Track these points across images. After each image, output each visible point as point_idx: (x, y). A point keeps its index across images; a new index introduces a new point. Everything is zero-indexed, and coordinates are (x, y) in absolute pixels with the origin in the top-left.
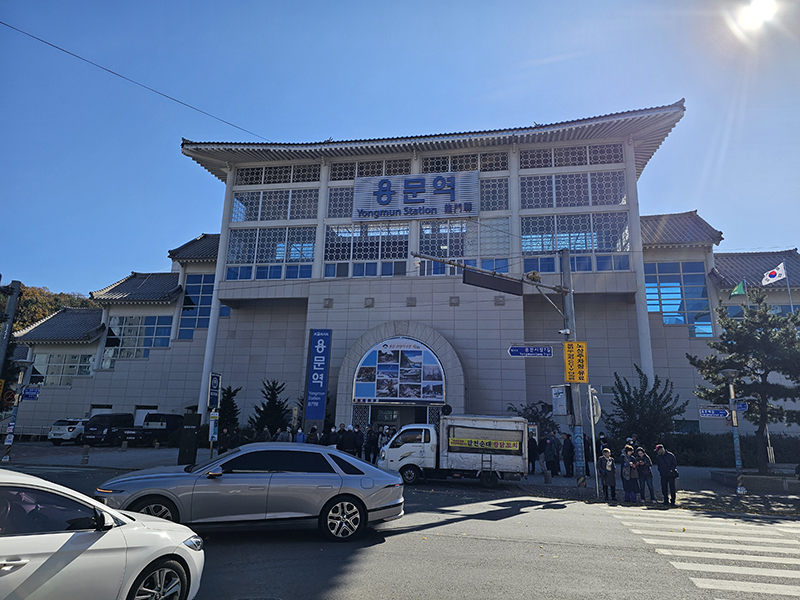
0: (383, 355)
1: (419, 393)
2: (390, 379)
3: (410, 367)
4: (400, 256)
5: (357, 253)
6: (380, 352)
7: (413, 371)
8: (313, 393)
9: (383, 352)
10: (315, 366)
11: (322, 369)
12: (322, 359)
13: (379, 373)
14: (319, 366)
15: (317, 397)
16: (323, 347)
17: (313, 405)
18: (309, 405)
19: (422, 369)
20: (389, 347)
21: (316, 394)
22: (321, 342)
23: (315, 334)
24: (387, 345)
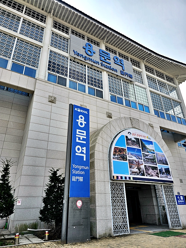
0: (129, 140)
1: (158, 174)
2: (137, 160)
3: (148, 152)
4: (99, 87)
5: (72, 75)
6: (127, 137)
7: (150, 155)
8: (77, 167)
9: (129, 137)
10: (77, 138)
11: (85, 142)
12: (84, 133)
13: (129, 154)
14: (81, 139)
15: (81, 170)
16: (84, 123)
17: (78, 179)
18: (73, 180)
19: (155, 155)
20: (132, 135)
21: (81, 167)
22: (81, 118)
23: (76, 109)
24: (131, 133)
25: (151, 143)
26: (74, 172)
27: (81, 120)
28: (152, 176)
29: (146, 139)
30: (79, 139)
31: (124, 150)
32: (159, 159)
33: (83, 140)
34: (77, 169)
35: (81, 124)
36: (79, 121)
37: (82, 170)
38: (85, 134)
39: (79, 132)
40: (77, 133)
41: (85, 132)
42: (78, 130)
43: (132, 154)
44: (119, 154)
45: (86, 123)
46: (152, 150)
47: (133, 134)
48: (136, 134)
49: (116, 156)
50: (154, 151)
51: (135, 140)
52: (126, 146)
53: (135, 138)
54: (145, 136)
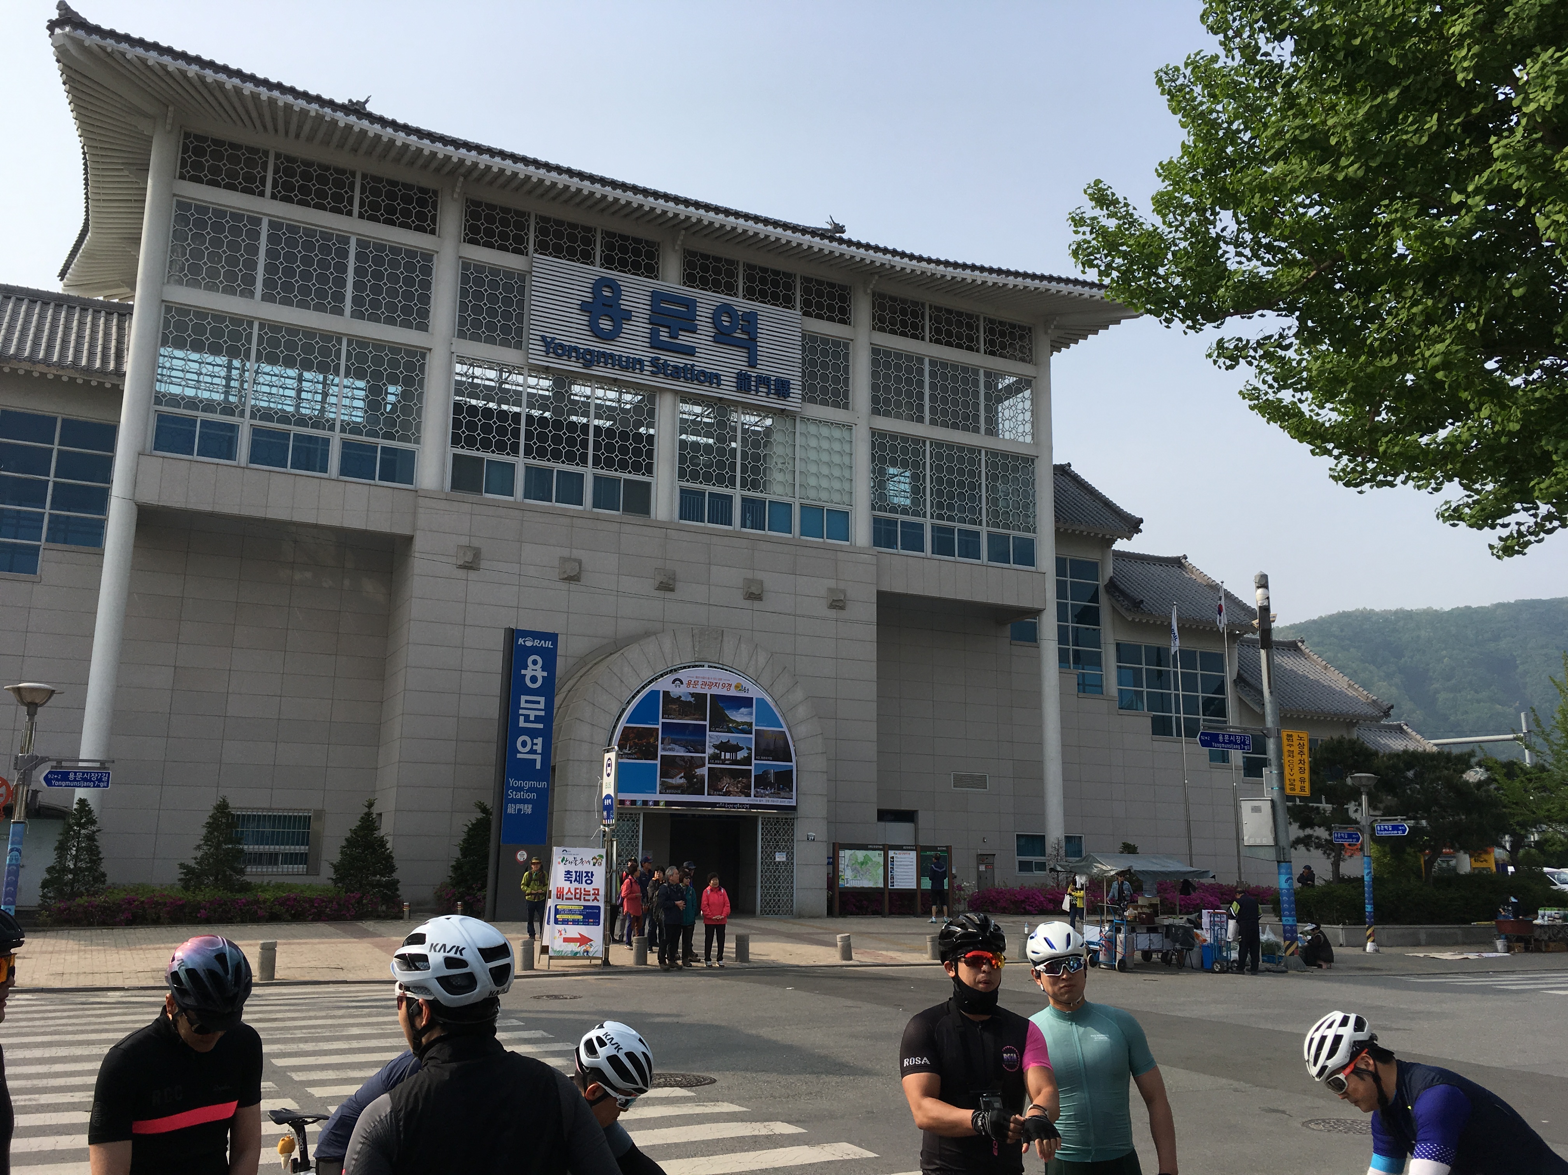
0: (674, 701)
1: (747, 787)
2: (687, 755)
5: (536, 443)
6: (667, 694)
8: (518, 783)
13: (666, 741)
14: (532, 718)
15: (528, 791)
17: (520, 810)
18: (509, 811)
20: (685, 685)
21: (527, 784)
22: (535, 662)
23: (521, 641)
24: (681, 683)
26: (512, 795)
27: (534, 670)
28: (727, 794)
29: (733, 693)
30: (527, 719)
31: (651, 732)
32: (763, 747)
33: (538, 719)
34: (519, 789)
35: (534, 679)
36: (528, 673)
37: (530, 790)
38: (541, 706)
39: (527, 702)
40: (523, 705)
41: (542, 699)
42: (524, 698)
43: (674, 742)
44: (636, 744)
45: (545, 674)
46: (745, 724)
47: (689, 684)
48: (700, 681)
49: (627, 751)
50: (750, 725)
51: (692, 700)
52: (661, 720)
53: (693, 695)
54: (730, 685)
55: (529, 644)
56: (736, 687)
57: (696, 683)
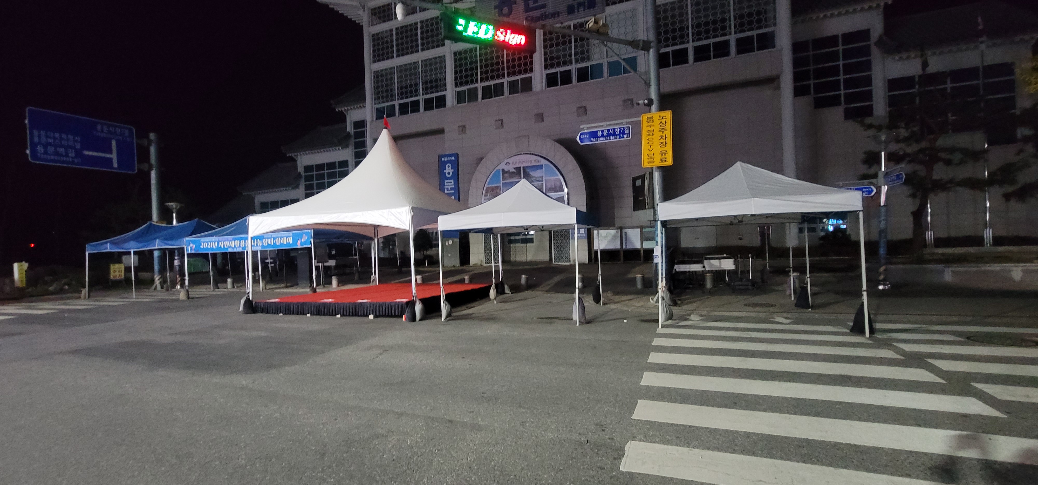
0: (506, 172)
4: (526, 71)
5: (484, 76)
6: (503, 170)
9: (506, 170)
10: (446, 190)
11: (453, 191)
12: (451, 182)
14: (449, 189)
16: (451, 171)
19: (544, 182)
22: (449, 167)
24: (509, 163)
25: (541, 167)
27: (449, 170)
29: (534, 164)
30: (447, 189)
31: (497, 188)
32: (549, 186)
33: (452, 189)
35: (449, 173)
36: (446, 171)
38: (453, 183)
40: (446, 184)
41: (453, 181)
42: (446, 181)
45: (453, 170)
46: (538, 177)
47: (512, 164)
50: (542, 177)
51: (514, 171)
52: (502, 182)
53: (515, 168)
54: (531, 161)
55: (446, 159)
56: (535, 161)
57: (516, 163)
